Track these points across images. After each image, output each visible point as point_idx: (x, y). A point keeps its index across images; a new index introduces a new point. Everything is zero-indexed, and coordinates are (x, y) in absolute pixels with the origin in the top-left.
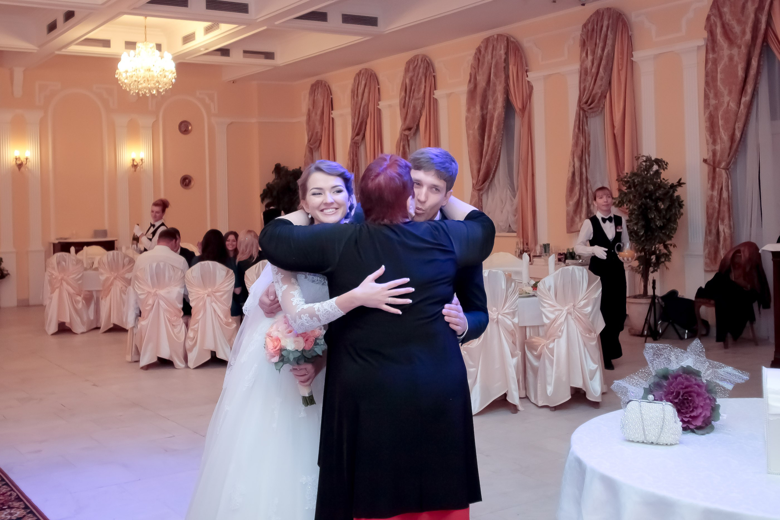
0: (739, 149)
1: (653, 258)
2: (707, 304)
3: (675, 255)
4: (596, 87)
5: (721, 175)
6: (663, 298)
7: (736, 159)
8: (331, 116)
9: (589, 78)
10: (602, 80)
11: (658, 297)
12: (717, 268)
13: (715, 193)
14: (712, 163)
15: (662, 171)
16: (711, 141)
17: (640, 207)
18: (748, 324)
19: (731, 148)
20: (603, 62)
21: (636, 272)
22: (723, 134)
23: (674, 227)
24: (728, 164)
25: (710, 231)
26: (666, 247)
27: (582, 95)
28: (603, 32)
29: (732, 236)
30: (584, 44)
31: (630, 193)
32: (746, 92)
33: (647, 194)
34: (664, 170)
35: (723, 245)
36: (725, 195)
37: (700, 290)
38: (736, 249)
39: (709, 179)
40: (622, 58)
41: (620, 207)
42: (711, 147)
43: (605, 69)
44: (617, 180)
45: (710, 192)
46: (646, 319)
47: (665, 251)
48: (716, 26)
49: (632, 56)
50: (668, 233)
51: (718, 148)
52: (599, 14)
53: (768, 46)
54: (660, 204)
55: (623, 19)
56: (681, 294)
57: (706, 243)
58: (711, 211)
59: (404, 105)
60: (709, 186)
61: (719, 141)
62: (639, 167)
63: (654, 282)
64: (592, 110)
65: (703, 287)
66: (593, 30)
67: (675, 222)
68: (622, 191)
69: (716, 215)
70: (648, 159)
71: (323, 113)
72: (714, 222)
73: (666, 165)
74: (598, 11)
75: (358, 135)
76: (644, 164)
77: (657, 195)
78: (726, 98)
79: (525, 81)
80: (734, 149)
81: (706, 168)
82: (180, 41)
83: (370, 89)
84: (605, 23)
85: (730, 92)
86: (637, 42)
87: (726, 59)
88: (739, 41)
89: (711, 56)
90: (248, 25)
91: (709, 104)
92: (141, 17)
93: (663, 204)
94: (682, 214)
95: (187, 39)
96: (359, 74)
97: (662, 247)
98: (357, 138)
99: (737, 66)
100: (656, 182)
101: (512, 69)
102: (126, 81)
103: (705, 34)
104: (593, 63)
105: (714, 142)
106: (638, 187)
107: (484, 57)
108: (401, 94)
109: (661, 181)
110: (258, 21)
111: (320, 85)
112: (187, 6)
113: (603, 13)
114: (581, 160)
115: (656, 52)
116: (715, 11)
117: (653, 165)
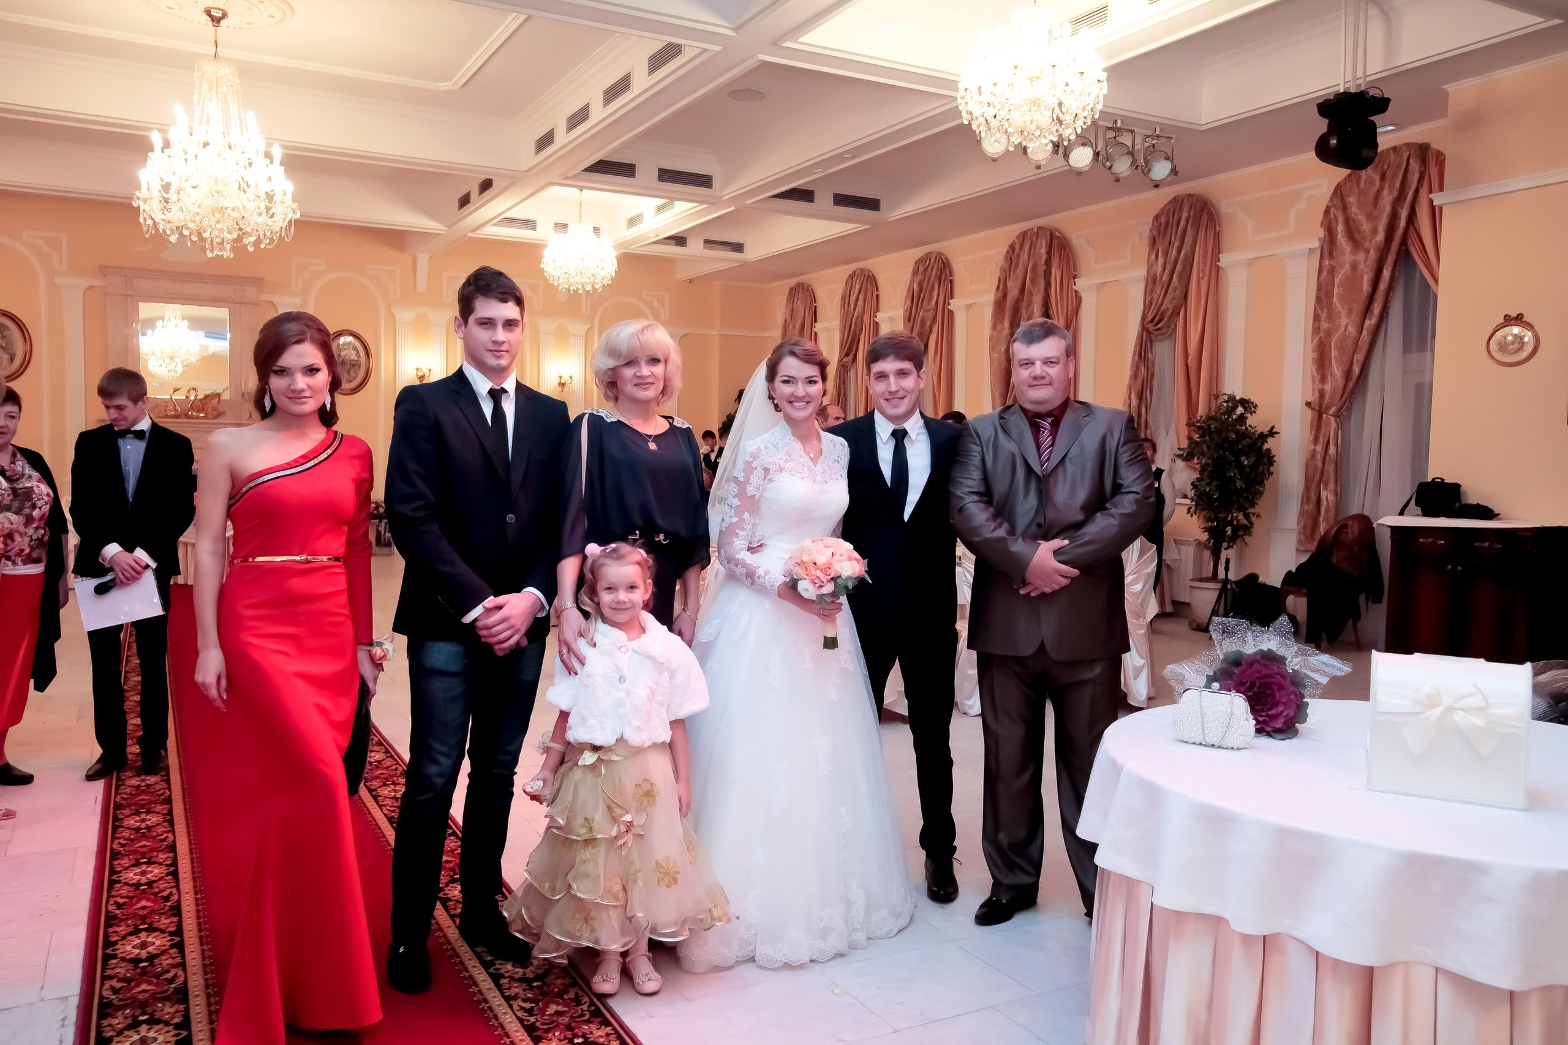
0: (1357, 391)
1: (1229, 529)
2: (1298, 594)
3: (1258, 526)
4: (1166, 301)
5: (1328, 424)
6: (1236, 583)
7: (1351, 403)
8: (814, 330)
9: (1158, 289)
10: (1175, 292)
11: (1231, 581)
12: (1313, 547)
13: (1319, 448)
14: (1317, 408)
15: (1248, 415)
16: (1318, 377)
17: (1215, 461)
18: (1350, 622)
19: (1345, 388)
20: (1179, 267)
21: (1204, 547)
22: (1335, 369)
23: (1259, 490)
24: (1340, 409)
25: (1308, 498)
26: (1247, 516)
27: (1147, 311)
28: (1180, 227)
29: (1337, 507)
30: (1153, 242)
31: (1204, 442)
32: (1372, 312)
33: (1226, 445)
34: (1252, 414)
35: (1324, 518)
36: (1332, 450)
37: (1289, 573)
38: (1343, 523)
39: (1312, 429)
40: (1205, 263)
41: (1189, 460)
42: (1318, 386)
43: (1180, 276)
44: (1186, 425)
45: (1313, 447)
47: (1246, 522)
48: (1337, 221)
49: (1219, 261)
50: (1250, 498)
51: (1328, 387)
52: (1177, 203)
53: (1407, 252)
54: (1243, 459)
55: (1209, 211)
56: (1262, 579)
57: (1302, 513)
58: (1311, 472)
59: (909, 318)
60: (1312, 438)
61: (1329, 378)
62: (1219, 408)
63: (1228, 561)
64: (1159, 332)
65: (1294, 571)
66: (1167, 224)
67: (1262, 483)
68: (1193, 439)
69: (1318, 476)
70: (1232, 398)
71: (803, 325)
73: (1255, 408)
74: (1175, 198)
75: (847, 355)
76: (1225, 404)
77: (1240, 446)
78: (1344, 321)
79: (1072, 291)
80: (1349, 389)
81: (1309, 414)
82: (624, 224)
83: (866, 295)
84: (1185, 215)
85: (1350, 312)
86: (1226, 241)
87: (1347, 267)
88: (1367, 243)
89: (1327, 262)
90: (711, 204)
91: (1319, 328)
92: (575, 191)
93: (1247, 459)
94: (1272, 474)
95: (633, 221)
96: (852, 276)
97: (1241, 517)
98: (845, 360)
99: (1362, 278)
100: (1240, 429)
101: (1055, 273)
102: (554, 273)
103: (1321, 233)
104: (1164, 269)
105: (1323, 380)
106: (1214, 435)
107: (1018, 257)
108: (905, 303)
109: (1247, 428)
110: (724, 198)
111: (801, 288)
112: (633, 176)
113: (1182, 201)
114: (1141, 397)
115: (1252, 256)
116: (1336, 201)
117: (1238, 406)
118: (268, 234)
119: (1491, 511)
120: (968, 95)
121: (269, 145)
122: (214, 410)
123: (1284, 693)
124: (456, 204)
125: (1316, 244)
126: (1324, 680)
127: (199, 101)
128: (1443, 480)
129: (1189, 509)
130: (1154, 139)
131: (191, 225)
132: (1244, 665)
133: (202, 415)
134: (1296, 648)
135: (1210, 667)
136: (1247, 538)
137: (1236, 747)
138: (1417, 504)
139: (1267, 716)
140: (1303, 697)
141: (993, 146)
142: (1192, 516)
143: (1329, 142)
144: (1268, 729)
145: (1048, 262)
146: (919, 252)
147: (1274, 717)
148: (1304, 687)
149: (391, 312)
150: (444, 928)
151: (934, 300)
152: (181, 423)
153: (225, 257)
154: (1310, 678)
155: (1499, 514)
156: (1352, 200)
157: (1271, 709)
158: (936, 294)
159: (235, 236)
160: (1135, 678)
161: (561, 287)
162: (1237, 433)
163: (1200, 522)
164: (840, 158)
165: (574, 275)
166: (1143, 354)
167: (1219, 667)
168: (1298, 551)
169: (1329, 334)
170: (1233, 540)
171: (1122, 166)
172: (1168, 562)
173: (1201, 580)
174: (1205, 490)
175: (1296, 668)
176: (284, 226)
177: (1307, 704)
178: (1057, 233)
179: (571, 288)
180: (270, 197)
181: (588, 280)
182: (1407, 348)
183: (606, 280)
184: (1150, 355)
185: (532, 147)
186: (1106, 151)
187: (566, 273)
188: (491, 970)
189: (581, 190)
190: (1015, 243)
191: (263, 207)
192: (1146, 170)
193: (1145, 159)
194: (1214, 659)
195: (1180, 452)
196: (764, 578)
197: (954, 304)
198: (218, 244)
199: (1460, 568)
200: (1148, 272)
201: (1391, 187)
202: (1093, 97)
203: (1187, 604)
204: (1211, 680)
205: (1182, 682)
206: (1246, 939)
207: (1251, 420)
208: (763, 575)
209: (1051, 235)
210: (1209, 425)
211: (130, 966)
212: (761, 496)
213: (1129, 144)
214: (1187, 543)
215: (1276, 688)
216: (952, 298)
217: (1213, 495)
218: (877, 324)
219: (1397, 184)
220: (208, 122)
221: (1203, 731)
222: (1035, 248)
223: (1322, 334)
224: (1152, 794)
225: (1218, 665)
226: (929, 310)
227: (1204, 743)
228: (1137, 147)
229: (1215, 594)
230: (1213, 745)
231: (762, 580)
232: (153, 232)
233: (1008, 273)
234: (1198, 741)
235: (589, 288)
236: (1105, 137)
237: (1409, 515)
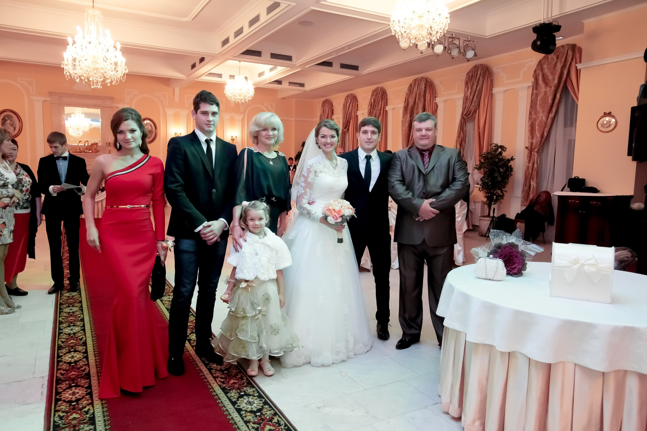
0: (545, 142)
1: (495, 197)
2: (521, 222)
3: (506, 195)
4: (471, 107)
5: (534, 156)
6: (497, 218)
7: (543, 147)
8: (333, 116)
9: (468, 102)
10: (475, 103)
11: (495, 217)
12: (527, 204)
13: (530, 165)
14: (530, 149)
15: (503, 152)
16: (530, 137)
17: (490, 170)
18: (541, 233)
19: (541, 141)
20: (476, 93)
21: (485, 204)
22: (537, 134)
23: (507, 181)
24: (539, 150)
25: (526, 185)
26: (502, 192)
27: (464, 111)
28: (477, 77)
29: (537, 188)
30: (467, 83)
32: (552, 111)
33: (494, 164)
34: (504, 152)
35: (532, 192)
36: (535, 166)
37: (518, 214)
38: (540, 194)
39: (528, 157)
40: (487, 92)
41: (480, 170)
42: (530, 140)
43: (477, 97)
44: (479, 156)
45: (528, 164)
46: (488, 228)
47: (501, 194)
48: (540, 76)
49: (492, 90)
50: (503, 184)
51: (534, 141)
52: (476, 68)
53: (567, 88)
54: (501, 169)
55: (489, 71)
56: (507, 216)
57: (523, 191)
58: (527, 174)
59: (370, 114)
60: (528, 161)
61: (535, 137)
62: (492, 149)
63: (494, 209)
64: (469, 119)
65: (520, 213)
66: (472, 76)
67: (508, 179)
68: (481, 161)
69: (530, 176)
70: (497, 145)
71: (328, 115)
72: (528, 180)
73: (506, 149)
74: (475, 65)
75: (345, 128)
76: (494, 148)
77: (500, 164)
78: (541, 115)
79: (434, 103)
80: (542, 142)
81: (527, 151)
82: (257, 76)
83: (353, 104)
84: (479, 72)
85: (543, 111)
86: (495, 83)
87: (543, 93)
88: (551, 84)
89: (535, 92)
90: (292, 67)
91: (531, 118)
92: (237, 62)
93: (502, 169)
94: (512, 175)
95: (261, 74)
96: (347, 96)
97: (499, 192)
98: (344, 130)
99: (548, 97)
100: (499, 158)
101: (428, 96)
102: (229, 95)
103: (533, 80)
104: (471, 94)
105: (532, 138)
106: (490, 160)
107: (413, 89)
108: (368, 107)
109: (502, 157)
110: (297, 65)
111: (327, 101)
112: (260, 56)
113: (478, 67)
114: (461, 145)
115: (505, 89)
116: (539, 67)
117: (499, 148)
118: (116, 79)
119: (597, 189)
120: (394, 23)
121: (115, 43)
122: (95, 150)
123: (518, 259)
124: (190, 67)
125: (531, 84)
126: (533, 254)
127: (87, 25)
128: (578, 177)
129: (479, 189)
130: (467, 42)
131: (85, 75)
132: (502, 249)
133: (90, 152)
134: (522, 242)
135: (489, 249)
136: (502, 200)
137: (499, 280)
138: (568, 187)
139: (511, 268)
140: (525, 260)
141: (404, 44)
142: (480, 191)
143: (537, 43)
144: (511, 273)
145: (425, 92)
146: (374, 87)
147: (514, 269)
148: (526, 257)
149: (165, 111)
150: (189, 351)
151: (380, 106)
152: (83, 155)
153: (99, 88)
154: (528, 253)
155: (600, 191)
156: (545, 66)
157: (512, 265)
158: (380, 104)
159: (102, 79)
160: (458, 254)
161: (232, 101)
162: (499, 159)
163: (484, 194)
164: (343, 49)
165: (237, 96)
166: (462, 128)
167: (492, 249)
168: (521, 205)
169: (535, 120)
170: (496, 201)
171: (455, 53)
172: (471, 209)
173: (484, 217)
174: (486, 181)
175: (522, 249)
176: (122, 76)
177: (527, 263)
178: (429, 80)
179: (236, 101)
180: (116, 64)
181: (242, 98)
182: (565, 126)
183: (250, 98)
184: (465, 128)
185: (220, 44)
186: (449, 47)
187: (234, 95)
188: (208, 367)
189: (240, 62)
190: (412, 84)
191: (113, 68)
192: (464, 54)
193: (464, 50)
194: (490, 246)
195: (476, 167)
196: (314, 215)
197: (388, 108)
198: (96, 83)
199: (584, 212)
200: (464, 95)
201: (561, 61)
202: (444, 24)
203: (478, 226)
204: (489, 254)
205: (478, 255)
206: (502, 353)
207: (504, 154)
208: (314, 214)
209: (426, 80)
210: (488, 156)
211: (68, 365)
212: (313, 182)
213: (458, 44)
214: (478, 202)
215: (514, 257)
216: (387, 105)
217: (489, 183)
218: (357, 116)
219: (563, 60)
220: (90, 34)
221: (486, 274)
222: (420, 86)
223: (532, 120)
224: (466, 298)
225: (492, 248)
226: (378, 110)
227: (486, 278)
228: (461, 45)
229: (489, 222)
230: (490, 279)
231: (313, 216)
232: (70, 78)
233: (409, 96)
234: (484, 278)
235: (243, 101)
236: (448, 41)
237: (565, 191)
